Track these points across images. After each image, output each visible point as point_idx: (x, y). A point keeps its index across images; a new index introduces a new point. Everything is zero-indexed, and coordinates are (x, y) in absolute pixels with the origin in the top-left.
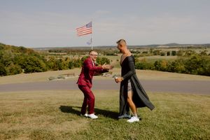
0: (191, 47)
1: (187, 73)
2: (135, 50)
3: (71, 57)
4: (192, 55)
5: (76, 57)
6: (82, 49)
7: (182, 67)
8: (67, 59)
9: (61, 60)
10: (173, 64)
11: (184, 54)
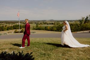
0: (58, 21)
1: (57, 31)
2: (37, 22)
3: (8, 25)
4: (59, 24)
5: (11, 25)
6: (13, 21)
7: (55, 29)
8: (6, 26)
9: (3, 26)
10: (52, 28)
11: (56, 24)
